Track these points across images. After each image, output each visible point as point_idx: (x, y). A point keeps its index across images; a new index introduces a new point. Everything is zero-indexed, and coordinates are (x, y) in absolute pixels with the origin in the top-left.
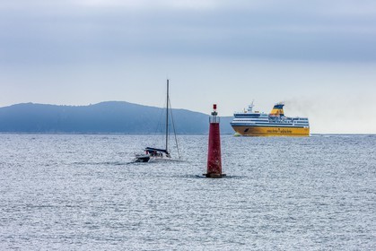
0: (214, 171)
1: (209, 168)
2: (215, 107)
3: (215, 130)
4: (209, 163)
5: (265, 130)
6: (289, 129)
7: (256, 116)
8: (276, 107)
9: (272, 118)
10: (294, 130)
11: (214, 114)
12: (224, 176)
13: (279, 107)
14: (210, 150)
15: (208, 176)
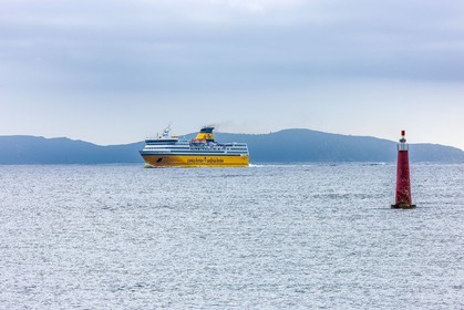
0: (403, 201)
1: (398, 198)
2: (403, 133)
3: (403, 158)
4: (398, 193)
5: (185, 159)
6: (219, 158)
7: (172, 142)
8: (203, 130)
9: (195, 144)
10: (226, 160)
11: (403, 141)
12: (414, 206)
13: (207, 130)
14: (398, 179)
15: (396, 207)
